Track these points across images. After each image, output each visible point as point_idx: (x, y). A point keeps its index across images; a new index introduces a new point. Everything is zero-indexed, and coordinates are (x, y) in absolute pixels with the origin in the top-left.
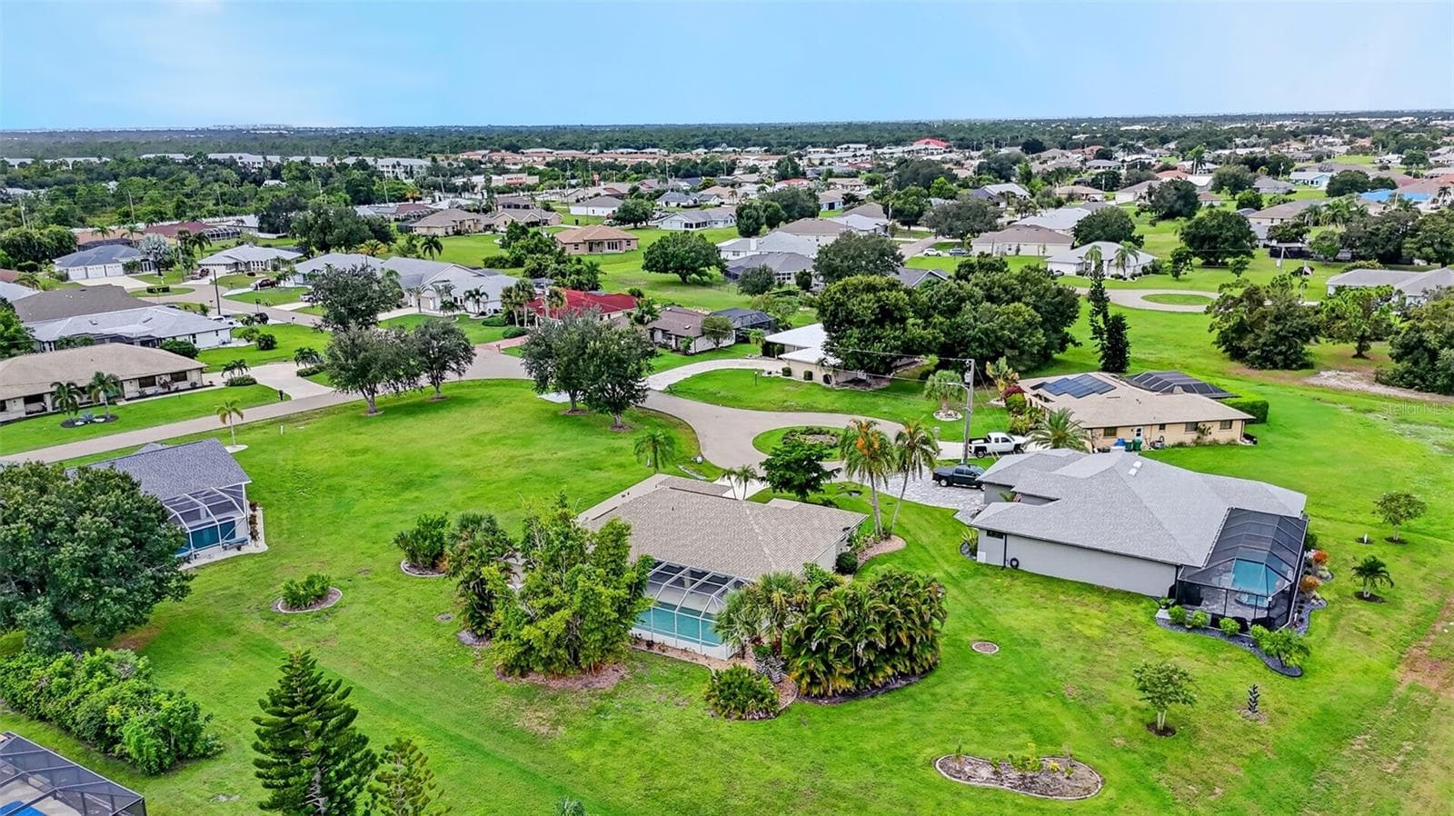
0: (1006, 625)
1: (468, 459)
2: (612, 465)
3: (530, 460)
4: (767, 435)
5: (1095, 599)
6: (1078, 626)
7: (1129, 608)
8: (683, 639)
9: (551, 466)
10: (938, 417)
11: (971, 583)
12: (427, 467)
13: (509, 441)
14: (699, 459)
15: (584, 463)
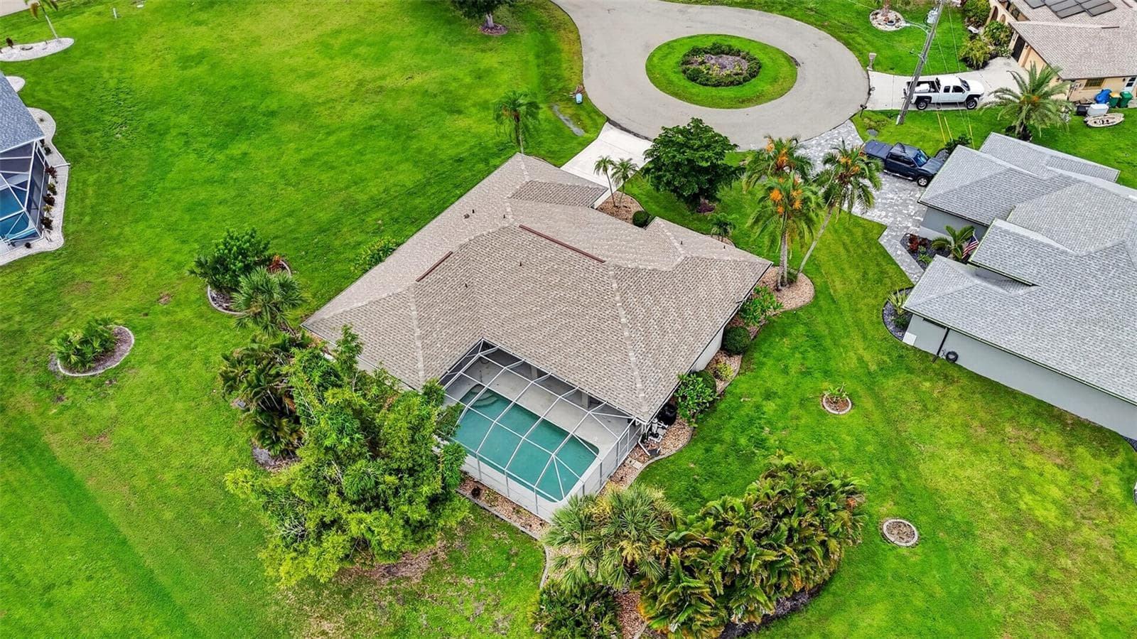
0: (931, 485)
1: (313, 82)
2: (474, 105)
3: (381, 90)
4: (666, 50)
5: (1054, 439)
6: (1028, 498)
7: (1099, 464)
8: (514, 479)
9: (405, 102)
10: (875, 23)
11: (890, 385)
12: (266, 93)
13: (362, 50)
14: (579, 98)
15: (442, 99)
